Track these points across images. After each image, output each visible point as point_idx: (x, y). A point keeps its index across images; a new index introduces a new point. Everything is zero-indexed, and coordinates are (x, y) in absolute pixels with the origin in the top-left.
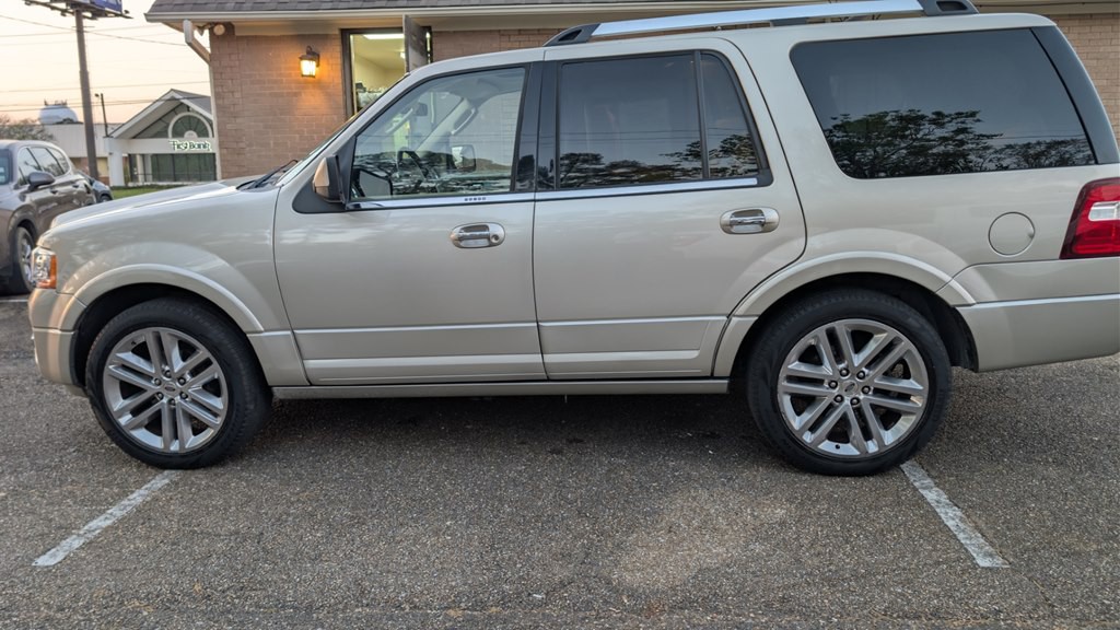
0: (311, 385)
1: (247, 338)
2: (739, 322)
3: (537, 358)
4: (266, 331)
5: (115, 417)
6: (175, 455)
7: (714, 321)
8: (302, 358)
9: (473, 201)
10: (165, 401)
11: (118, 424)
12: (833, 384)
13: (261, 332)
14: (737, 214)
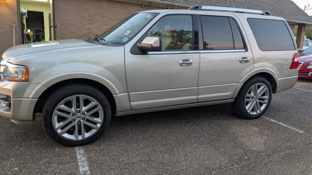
0: (131, 110)
1: (113, 96)
2: (240, 85)
3: (195, 97)
4: (120, 94)
5: (56, 130)
6: (80, 141)
7: (235, 85)
8: (130, 101)
9: (184, 53)
10: (76, 121)
11: (57, 133)
12: (253, 98)
13: (118, 94)
14: (242, 58)
